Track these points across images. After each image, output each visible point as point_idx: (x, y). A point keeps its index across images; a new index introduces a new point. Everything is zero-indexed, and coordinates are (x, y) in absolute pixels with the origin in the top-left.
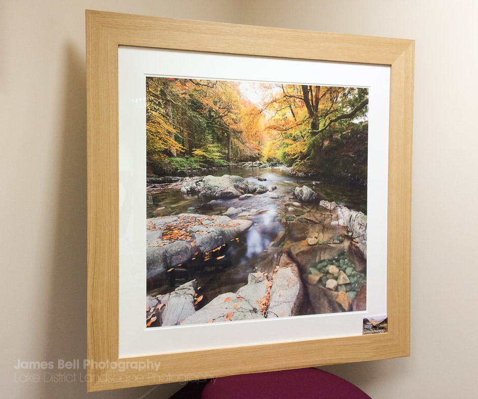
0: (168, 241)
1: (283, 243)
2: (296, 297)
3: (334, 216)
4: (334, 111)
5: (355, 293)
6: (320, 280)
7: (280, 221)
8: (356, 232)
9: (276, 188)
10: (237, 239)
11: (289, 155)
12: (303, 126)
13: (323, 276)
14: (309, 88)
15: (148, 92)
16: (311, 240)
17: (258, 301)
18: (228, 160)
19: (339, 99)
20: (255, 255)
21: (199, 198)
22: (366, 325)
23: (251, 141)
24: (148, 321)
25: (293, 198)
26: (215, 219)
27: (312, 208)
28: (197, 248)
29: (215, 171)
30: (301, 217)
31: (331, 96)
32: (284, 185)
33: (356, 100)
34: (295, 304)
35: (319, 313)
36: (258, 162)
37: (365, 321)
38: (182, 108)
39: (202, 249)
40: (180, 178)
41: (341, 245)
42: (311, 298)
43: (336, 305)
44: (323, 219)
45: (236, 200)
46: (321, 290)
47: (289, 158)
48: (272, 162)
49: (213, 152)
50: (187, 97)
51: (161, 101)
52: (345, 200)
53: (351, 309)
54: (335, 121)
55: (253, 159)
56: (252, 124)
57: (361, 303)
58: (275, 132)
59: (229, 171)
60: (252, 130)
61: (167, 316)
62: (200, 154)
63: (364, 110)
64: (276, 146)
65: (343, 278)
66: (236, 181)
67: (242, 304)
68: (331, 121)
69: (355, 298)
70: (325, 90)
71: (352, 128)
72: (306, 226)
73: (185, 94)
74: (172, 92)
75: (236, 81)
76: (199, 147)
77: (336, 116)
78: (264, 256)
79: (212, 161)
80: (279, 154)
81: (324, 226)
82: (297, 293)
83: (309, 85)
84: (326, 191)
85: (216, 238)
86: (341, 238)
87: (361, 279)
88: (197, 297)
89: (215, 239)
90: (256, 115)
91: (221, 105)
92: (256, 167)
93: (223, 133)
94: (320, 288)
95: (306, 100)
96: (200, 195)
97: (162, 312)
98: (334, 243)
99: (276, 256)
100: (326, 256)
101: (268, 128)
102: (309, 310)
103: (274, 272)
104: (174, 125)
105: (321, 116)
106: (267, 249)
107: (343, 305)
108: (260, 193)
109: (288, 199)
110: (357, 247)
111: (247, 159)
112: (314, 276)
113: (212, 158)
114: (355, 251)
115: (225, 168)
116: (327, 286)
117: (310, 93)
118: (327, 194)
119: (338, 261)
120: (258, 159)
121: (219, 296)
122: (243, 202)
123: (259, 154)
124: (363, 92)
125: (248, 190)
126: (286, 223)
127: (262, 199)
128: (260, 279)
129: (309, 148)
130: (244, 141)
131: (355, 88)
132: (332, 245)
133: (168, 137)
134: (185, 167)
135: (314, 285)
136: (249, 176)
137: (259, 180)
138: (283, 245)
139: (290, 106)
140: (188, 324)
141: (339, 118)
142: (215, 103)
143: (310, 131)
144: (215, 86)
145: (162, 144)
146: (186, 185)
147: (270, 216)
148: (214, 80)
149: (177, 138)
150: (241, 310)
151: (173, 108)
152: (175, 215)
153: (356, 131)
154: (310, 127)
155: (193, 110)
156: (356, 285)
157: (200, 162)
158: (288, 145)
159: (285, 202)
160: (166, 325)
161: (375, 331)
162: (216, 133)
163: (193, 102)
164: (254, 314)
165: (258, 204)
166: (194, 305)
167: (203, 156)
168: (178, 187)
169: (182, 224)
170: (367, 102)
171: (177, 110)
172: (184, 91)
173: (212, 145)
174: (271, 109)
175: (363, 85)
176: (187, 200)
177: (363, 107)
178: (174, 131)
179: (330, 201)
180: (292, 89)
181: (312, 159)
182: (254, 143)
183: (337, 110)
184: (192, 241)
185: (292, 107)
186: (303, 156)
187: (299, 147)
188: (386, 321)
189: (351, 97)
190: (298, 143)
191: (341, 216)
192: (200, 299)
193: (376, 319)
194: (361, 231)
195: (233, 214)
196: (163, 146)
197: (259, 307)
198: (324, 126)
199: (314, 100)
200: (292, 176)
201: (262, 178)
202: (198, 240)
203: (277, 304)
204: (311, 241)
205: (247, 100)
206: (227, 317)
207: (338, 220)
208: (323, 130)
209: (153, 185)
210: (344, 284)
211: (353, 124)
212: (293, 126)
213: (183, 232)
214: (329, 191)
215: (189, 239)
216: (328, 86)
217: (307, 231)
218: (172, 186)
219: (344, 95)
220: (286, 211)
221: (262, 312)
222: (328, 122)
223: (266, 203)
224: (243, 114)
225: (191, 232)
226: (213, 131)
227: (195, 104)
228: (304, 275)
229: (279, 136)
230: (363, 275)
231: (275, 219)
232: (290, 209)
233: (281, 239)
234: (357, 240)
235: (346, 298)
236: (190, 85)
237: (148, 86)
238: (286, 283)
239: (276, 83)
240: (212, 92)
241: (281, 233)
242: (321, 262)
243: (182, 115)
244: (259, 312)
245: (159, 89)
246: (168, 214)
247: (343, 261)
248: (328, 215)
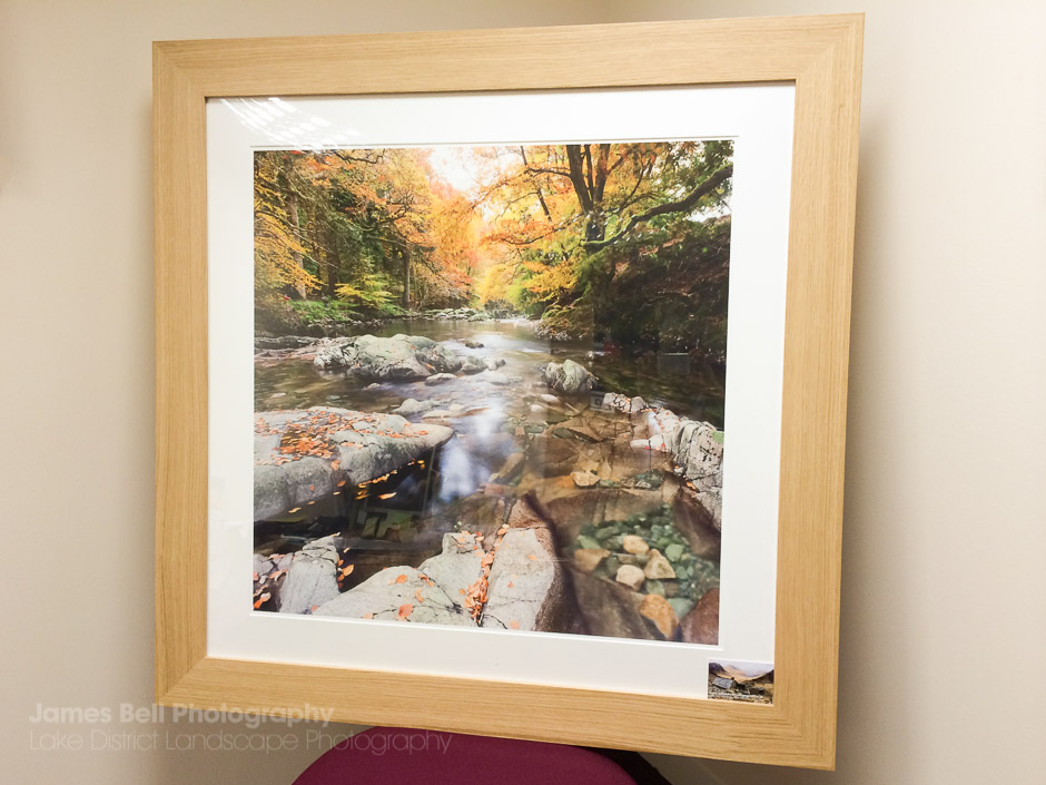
0: (291, 456)
1: (517, 478)
2: (546, 592)
3: (639, 428)
4: (643, 196)
5: (689, 602)
6: (603, 564)
7: (513, 432)
8: (694, 467)
9: (503, 363)
10: (421, 462)
11: (533, 295)
12: (567, 232)
13: (611, 556)
14: (583, 150)
15: (258, 180)
16: (583, 477)
17: (463, 591)
18: (405, 305)
19: (656, 170)
20: (456, 498)
21: (346, 379)
22: (717, 679)
23: (452, 267)
24: (256, 599)
25: (542, 386)
26: (378, 420)
27: (585, 409)
28: (343, 474)
29: (379, 328)
30: (559, 425)
31: (636, 164)
32: (522, 357)
33: (700, 169)
34: (543, 607)
35: (601, 633)
36: (466, 309)
37: (715, 670)
38: (318, 207)
39: (353, 475)
40: (313, 339)
41: (657, 494)
42: (580, 601)
43: (641, 623)
44: (613, 432)
45: (420, 385)
46: (604, 585)
47: (535, 300)
48: (497, 309)
49: (376, 289)
50: (327, 184)
51: (279, 194)
52: (669, 394)
53: (678, 637)
54: (646, 218)
55: (455, 303)
56: (454, 231)
57: (706, 628)
58: (503, 247)
59: (407, 327)
60: (453, 244)
61: (288, 594)
62: (349, 294)
63: (720, 191)
64: (505, 276)
65: (659, 566)
66: (421, 347)
67: (429, 592)
68: (635, 220)
69: (688, 614)
70: (623, 151)
71: (688, 234)
72: (571, 446)
73: (323, 178)
74: (298, 178)
75: (424, 147)
76: (349, 279)
77: (646, 208)
78: (477, 501)
79: (372, 308)
80: (512, 293)
81: (613, 449)
82: (549, 586)
83: (583, 144)
84: (619, 373)
85: (380, 457)
86: (654, 478)
87: (705, 574)
88: (343, 566)
89: (377, 459)
90: (463, 213)
91: (390, 197)
92: (460, 318)
93: (395, 253)
94: (602, 581)
95: (575, 177)
96: (349, 372)
97: (280, 587)
98: (636, 488)
99: (501, 502)
100: (617, 514)
101: (488, 238)
102: (576, 625)
103: (497, 536)
104: (302, 240)
105: (610, 210)
106: (483, 487)
107: (659, 625)
108: (469, 372)
109: (530, 387)
110: (694, 501)
111: (443, 303)
112: (589, 554)
113: (373, 302)
114: (689, 508)
115: (398, 321)
116: (618, 579)
117: (585, 161)
118: (623, 380)
119: (646, 526)
120: (466, 302)
121: (386, 570)
122: (433, 389)
123: (468, 293)
124: (720, 149)
125: (445, 366)
126: (525, 437)
127: (474, 385)
128: (469, 547)
129: (579, 280)
130: (437, 267)
131: (698, 141)
132: (631, 491)
133: (292, 262)
134: (321, 318)
135: (588, 574)
136: (447, 338)
137: (467, 345)
138: (518, 483)
139: (539, 192)
140: (326, 614)
141: (655, 212)
142: (380, 193)
143: (583, 243)
144: (380, 159)
145: (282, 275)
146: (323, 352)
147: (490, 419)
148: (378, 149)
149: (307, 264)
150: (427, 603)
151: (301, 206)
152: (303, 408)
153: (698, 239)
154: (584, 235)
155: (338, 210)
156: (693, 586)
157: (349, 308)
158: (531, 273)
159: (523, 392)
160: (288, 611)
161: (740, 694)
162: (381, 253)
163: (337, 194)
164: (455, 615)
165: (464, 396)
166: (338, 582)
167: (355, 297)
168: (309, 356)
169: (315, 427)
170: (728, 172)
171: (307, 211)
172: (321, 174)
173: (372, 276)
174: (495, 200)
175: (718, 134)
176: (325, 381)
177: (718, 185)
178: (303, 251)
179: (631, 395)
180: (545, 155)
181: (587, 303)
182: (458, 270)
183: (649, 195)
184: (333, 460)
185: (543, 193)
186: (566, 297)
187: (558, 279)
188: (769, 677)
189: (685, 163)
190: (554, 270)
191: (657, 428)
192: (349, 570)
193: (743, 668)
194: (706, 465)
195: (413, 413)
196: (282, 279)
197: (467, 604)
198: (618, 231)
199: (594, 174)
200: (538, 339)
201: (474, 342)
202: (345, 460)
203: (504, 601)
204: (582, 479)
205: (444, 183)
206: (401, 612)
207: (648, 437)
208: (614, 240)
209: (265, 351)
210: (660, 580)
211: (691, 224)
212: (544, 233)
213: (316, 441)
214: (627, 373)
215: (328, 455)
216: (630, 142)
217: (573, 457)
218: (299, 353)
219: (670, 159)
220: (527, 412)
221: (472, 613)
222: (628, 221)
223: (481, 392)
224: (435, 213)
225: (331, 442)
226: (376, 248)
227: (342, 198)
228: (565, 550)
229: (513, 255)
230: (710, 564)
231: (502, 428)
232: (535, 407)
233: (512, 470)
234: (696, 484)
235: (665, 611)
236: (333, 161)
237: (257, 169)
238: (524, 562)
239: (509, 145)
240: (373, 171)
241: (514, 456)
242: (604, 525)
243: (317, 219)
244: (466, 613)
245: (277, 173)
246: (292, 406)
247: (660, 528)
248: (625, 426)
